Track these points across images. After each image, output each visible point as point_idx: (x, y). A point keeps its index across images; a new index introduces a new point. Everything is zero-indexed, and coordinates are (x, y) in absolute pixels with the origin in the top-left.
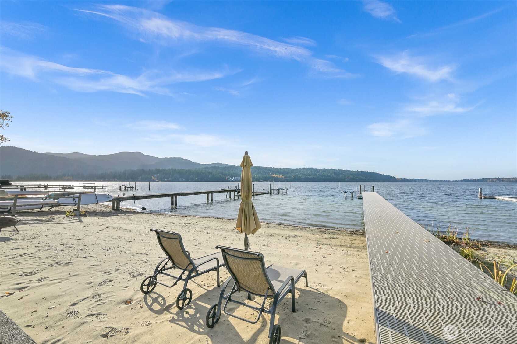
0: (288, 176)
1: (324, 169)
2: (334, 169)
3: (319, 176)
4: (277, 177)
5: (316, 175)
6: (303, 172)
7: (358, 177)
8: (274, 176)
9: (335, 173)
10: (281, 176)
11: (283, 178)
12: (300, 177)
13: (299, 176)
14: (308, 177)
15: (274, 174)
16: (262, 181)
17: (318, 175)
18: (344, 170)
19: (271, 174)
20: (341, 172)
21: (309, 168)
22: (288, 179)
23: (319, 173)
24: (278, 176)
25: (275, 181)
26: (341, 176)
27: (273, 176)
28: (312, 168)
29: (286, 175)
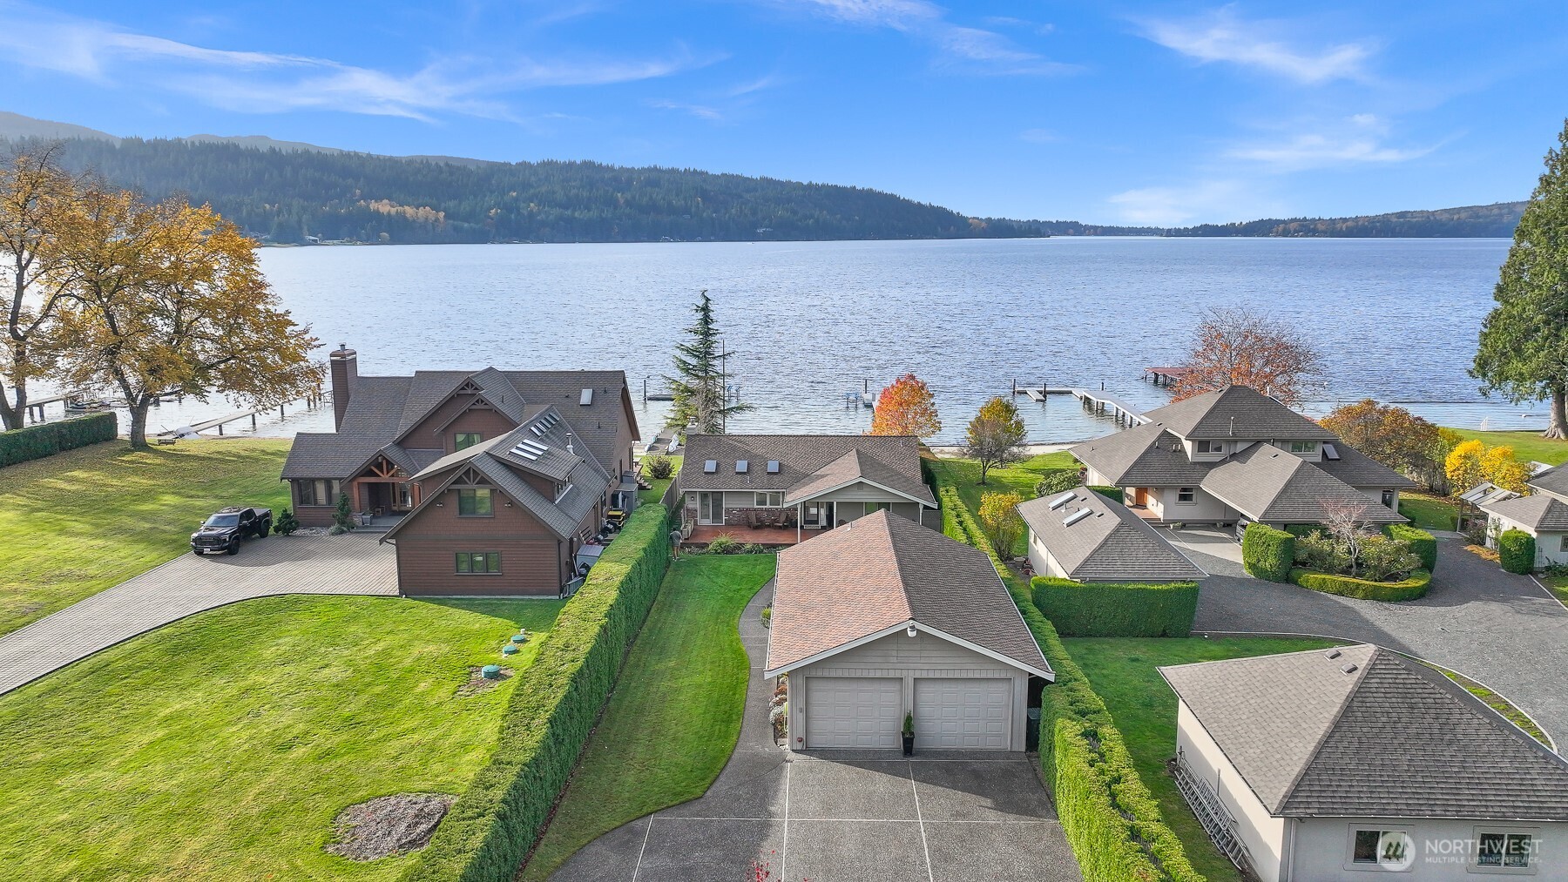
0: (465, 207)
1: (649, 170)
2: (702, 173)
3: (628, 210)
4: (402, 216)
5: (615, 208)
6: (543, 189)
7: (812, 216)
8: (384, 207)
9: (704, 195)
10: (424, 212)
11: (437, 220)
12: (531, 215)
13: (525, 213)
14: (576, 214)
15: (379, 199)
16: (314, 243)
17: (622, 201)
18: (751, 180)
19: (363, 197)
20: (734, 187)
21: (571, 165)
22: (466, 225)
23: (628, 196)
24: (409, 211)
25: (395, 240)
26: (733, 211)
27: (377, 212)
28: (588, 165)
29: (452, 204)
